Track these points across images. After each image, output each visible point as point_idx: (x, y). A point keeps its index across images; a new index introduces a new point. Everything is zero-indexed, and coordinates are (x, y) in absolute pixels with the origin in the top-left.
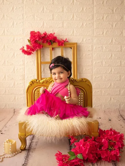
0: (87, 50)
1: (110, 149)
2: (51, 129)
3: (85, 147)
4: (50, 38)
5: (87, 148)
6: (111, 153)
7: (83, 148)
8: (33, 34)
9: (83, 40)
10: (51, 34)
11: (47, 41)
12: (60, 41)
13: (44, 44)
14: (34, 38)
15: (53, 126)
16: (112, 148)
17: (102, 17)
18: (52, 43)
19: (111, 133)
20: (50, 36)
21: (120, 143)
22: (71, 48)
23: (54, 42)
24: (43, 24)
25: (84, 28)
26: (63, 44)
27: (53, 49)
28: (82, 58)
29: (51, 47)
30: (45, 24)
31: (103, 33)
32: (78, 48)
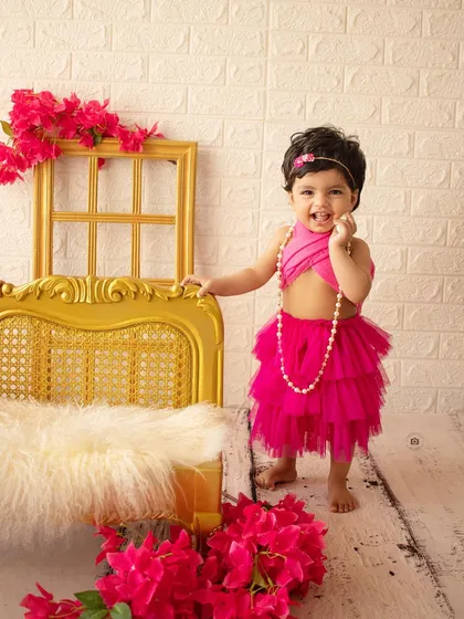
0: (239, 174)
1: (257, 587)
2: (16, 497)
3: (145, 576)
4: (89, 117)
5: (153, 580)
6: (255, 605)
7: (140, 577)
8: (22, 100)
9: (221, 134)
10: (94, 103)
11: (78, 132)
12: (127, 132)
13: (65, 140)
14: (22, 118)
15: (27, 486)
16: (267, 582)
17: (301, 45)
18: (99, 139)
19: (269, 517)
20: (88, 109)
21: (299, 564)
22: (175, 163)
23: (106, 135)
24: (70, 63)
25: (227, 83)
26: (141, 147)
27: (101, 162)
28: (217, 203)
29: (93, 155)
30: (76, 64)
31: (303, 107)
32: (199, 163)
